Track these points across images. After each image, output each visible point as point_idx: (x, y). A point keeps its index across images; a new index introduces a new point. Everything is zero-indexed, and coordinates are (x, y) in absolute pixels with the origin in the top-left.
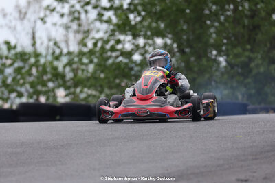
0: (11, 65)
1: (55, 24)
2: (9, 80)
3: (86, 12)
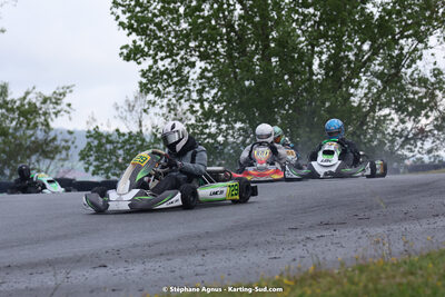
0: (122, 147)
1: (156, 114)
2: (120, 160)
3: (180, 104)
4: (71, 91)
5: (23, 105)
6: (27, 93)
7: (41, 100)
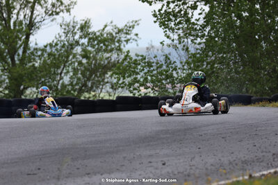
4: (138, 24)
5: (102, 35)
6: (106, 26)
7: (116, 31)
